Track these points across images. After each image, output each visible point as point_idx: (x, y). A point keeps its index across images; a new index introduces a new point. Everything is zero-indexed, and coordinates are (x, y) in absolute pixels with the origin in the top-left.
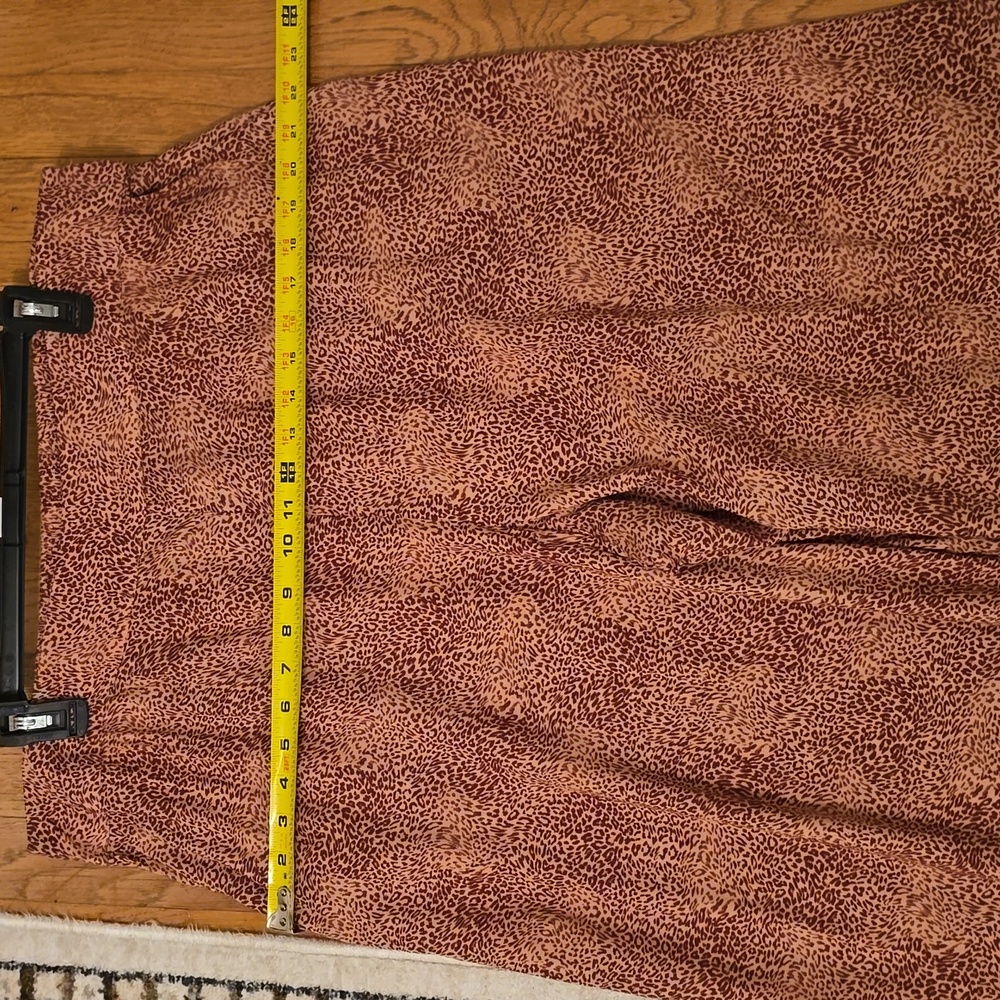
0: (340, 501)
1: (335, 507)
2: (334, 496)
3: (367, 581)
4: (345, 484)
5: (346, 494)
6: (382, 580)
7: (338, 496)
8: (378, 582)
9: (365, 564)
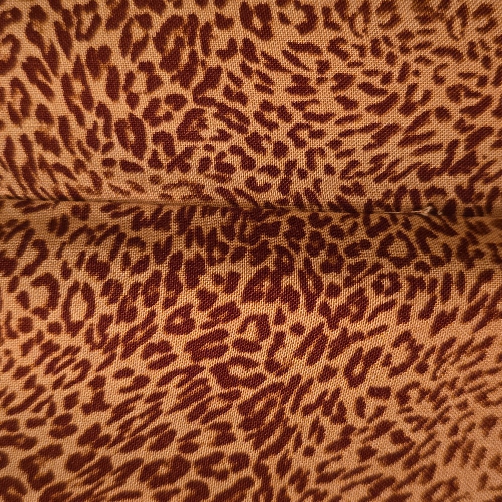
0: (261, 160)
1: (239, 178)
2: (238, 139)
3: (344, 442)
4: (281, 98)
5: (280, 133)
6: (398, 437)
7: (255, 141)
8: (384, 445)
9: (339, 381)
